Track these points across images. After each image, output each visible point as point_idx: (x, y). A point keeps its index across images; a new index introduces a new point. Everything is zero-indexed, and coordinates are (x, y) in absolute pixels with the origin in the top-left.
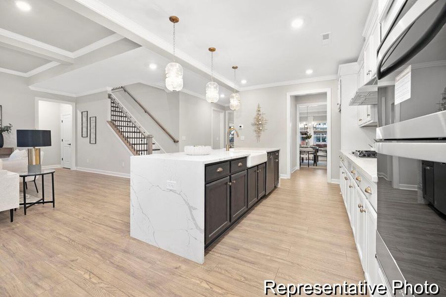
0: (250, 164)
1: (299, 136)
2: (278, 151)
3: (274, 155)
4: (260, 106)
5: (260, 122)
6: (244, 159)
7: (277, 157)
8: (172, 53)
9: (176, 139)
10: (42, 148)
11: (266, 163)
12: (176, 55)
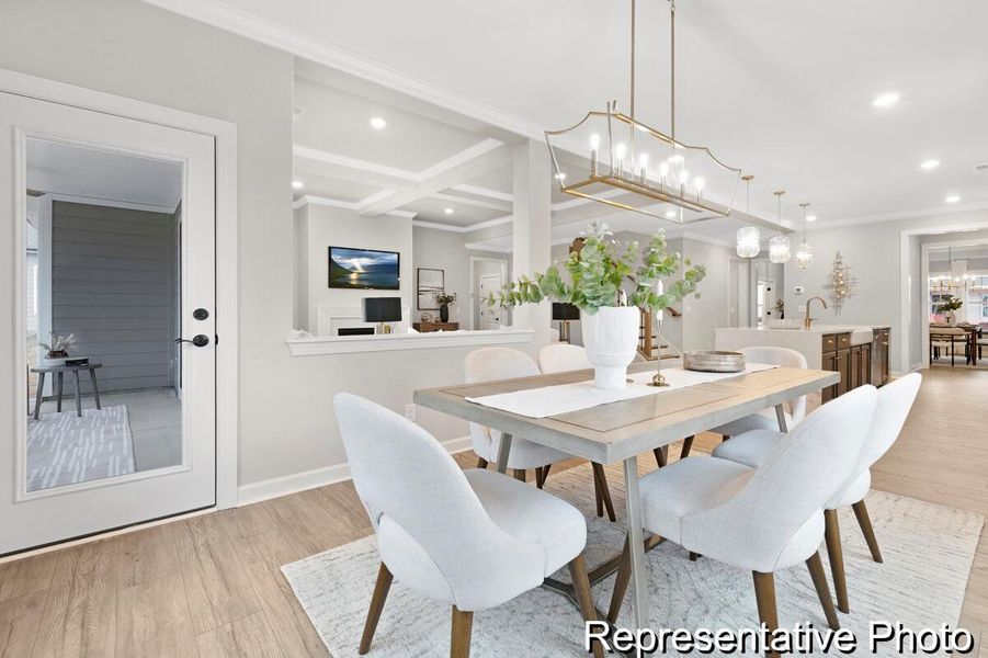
0: (854, 341)
1: (928, 303)
2: (888, 329)
3: (882, 335)
4: (841, 254)
5: (842, 282)
6: (848, 334)
7: (886, 339)
8: (745, 212)
9: (678, 311)
10: (571, 321)
11: (869, 344)
12: (750, 213)
